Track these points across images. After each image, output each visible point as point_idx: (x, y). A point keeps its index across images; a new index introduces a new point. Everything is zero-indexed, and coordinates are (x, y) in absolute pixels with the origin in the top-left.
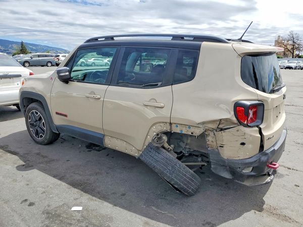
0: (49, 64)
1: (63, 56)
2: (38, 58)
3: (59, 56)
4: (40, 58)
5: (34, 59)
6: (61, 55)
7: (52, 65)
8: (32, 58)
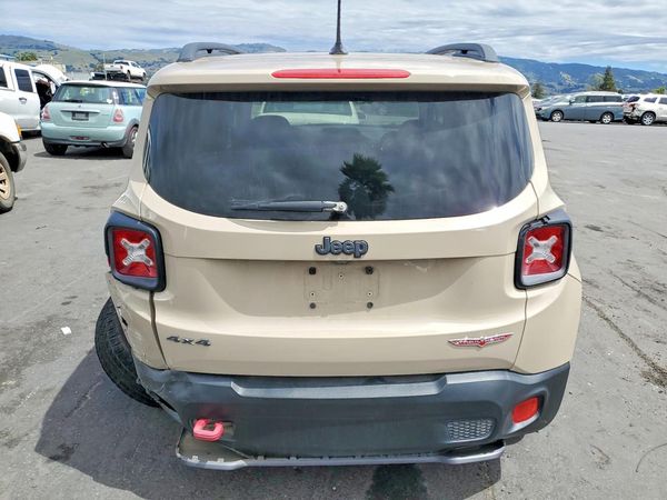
0: (607, 119)
1: (647, 100)
2: (584, 105)
3: (637, 99)
4: (590, 104)
5: (575, 105)
6: (642, 97)
7: (613, 121)
8: (571, 103)
